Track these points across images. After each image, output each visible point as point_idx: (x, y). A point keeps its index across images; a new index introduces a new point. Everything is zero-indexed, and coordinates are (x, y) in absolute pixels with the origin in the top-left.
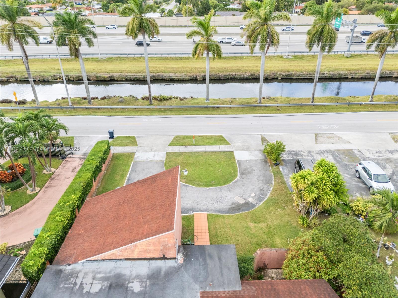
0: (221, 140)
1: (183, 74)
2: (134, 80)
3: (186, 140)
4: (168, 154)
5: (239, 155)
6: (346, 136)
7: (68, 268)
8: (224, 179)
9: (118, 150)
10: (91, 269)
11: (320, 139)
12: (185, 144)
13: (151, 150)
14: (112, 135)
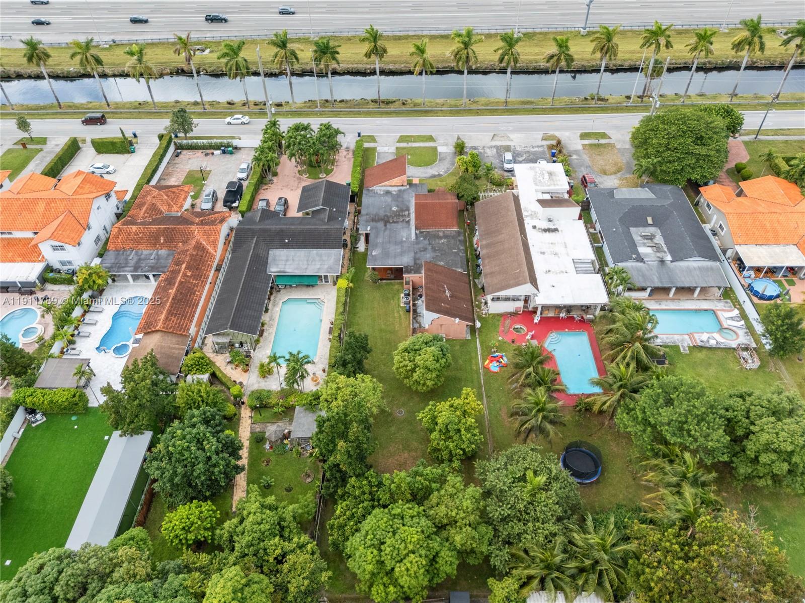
0: (431, 139)
1: (403, 65)
2: (355, 72)
3: (407, 139)
4: (397, 148)
5: (440, 149)
6: (513, 136)
7: (371, 189)
8: (429, 163)
9: (366, 145)
10: (379, 189)
11: (495, 138)
12: (407, 142)
13: (386, 145)
14: (359, 135)
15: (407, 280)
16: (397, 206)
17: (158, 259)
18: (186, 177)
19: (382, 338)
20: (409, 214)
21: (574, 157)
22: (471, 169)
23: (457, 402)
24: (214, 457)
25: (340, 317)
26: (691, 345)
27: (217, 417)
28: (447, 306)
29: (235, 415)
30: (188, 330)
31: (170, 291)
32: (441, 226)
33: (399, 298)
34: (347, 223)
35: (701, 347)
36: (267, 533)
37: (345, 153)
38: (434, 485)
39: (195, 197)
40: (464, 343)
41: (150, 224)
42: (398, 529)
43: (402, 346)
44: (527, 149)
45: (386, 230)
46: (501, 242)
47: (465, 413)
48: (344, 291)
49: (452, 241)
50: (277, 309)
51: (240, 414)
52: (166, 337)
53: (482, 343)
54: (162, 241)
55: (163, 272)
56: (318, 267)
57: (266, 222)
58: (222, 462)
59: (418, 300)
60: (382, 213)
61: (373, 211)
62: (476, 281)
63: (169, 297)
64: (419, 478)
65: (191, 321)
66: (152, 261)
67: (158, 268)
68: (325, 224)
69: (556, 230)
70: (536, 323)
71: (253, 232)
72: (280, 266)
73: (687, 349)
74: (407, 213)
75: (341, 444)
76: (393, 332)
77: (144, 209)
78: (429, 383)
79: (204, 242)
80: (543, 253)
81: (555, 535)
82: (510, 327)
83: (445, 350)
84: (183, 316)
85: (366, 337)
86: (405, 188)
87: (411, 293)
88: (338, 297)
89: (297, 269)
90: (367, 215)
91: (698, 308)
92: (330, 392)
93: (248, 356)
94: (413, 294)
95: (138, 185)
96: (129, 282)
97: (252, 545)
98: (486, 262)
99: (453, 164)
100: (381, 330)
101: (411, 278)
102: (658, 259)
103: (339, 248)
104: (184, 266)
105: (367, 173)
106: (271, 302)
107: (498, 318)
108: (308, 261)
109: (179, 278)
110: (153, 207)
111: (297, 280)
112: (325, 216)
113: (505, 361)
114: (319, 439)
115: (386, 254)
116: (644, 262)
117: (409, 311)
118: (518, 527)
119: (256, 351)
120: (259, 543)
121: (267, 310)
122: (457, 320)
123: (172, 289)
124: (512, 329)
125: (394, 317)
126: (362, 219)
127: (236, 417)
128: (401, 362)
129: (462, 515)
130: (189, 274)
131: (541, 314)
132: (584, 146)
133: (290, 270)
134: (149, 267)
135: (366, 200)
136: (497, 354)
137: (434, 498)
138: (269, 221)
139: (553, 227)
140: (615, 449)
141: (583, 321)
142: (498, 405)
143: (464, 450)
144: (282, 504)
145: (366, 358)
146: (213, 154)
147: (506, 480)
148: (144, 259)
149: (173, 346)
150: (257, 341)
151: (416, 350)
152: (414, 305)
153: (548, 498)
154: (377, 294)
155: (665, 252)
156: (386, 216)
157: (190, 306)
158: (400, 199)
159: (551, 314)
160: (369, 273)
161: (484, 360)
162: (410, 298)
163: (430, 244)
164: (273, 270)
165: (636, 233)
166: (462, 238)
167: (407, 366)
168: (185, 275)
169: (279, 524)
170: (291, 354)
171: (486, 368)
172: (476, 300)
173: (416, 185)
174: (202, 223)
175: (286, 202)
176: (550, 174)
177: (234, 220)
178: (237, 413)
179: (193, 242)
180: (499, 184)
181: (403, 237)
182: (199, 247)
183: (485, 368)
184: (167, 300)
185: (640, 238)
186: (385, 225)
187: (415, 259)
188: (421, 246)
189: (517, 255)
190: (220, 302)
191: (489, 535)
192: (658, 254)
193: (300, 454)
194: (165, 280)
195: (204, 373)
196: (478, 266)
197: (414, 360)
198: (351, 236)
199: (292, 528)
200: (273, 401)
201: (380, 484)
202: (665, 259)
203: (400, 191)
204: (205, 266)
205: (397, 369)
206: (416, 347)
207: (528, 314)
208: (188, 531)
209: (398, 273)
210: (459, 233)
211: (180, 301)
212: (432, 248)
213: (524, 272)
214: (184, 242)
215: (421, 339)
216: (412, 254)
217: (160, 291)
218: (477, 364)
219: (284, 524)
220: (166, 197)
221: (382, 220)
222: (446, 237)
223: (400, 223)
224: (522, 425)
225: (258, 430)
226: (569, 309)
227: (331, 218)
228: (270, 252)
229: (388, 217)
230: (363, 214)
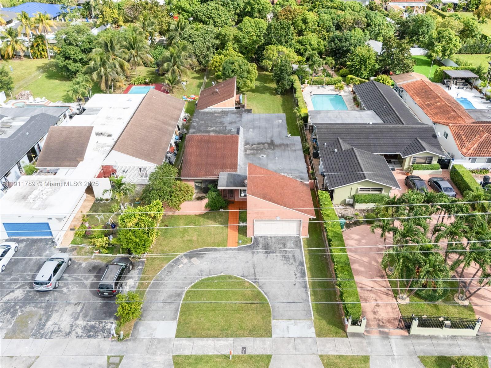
16: (260, 159)
20: (246, 151)
45: (272, 138)
60: (278, 151)
61: (289, 154)
74: (248, 152)
90: (295, 151)
115: (269, 121)
156: (273, 149)
181: (253, 132)
186: (272, 141)
221: (277, 146)
223: (256, 143)
229: (271, 149)
230: (298, 150)
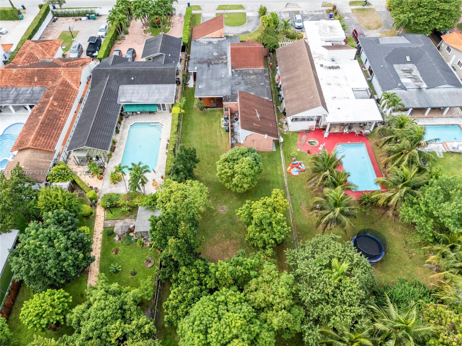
0: (241, 7)
3: (224, 7)
4: (217, 14)
5: (248, 14)
6: (301, 4)
7: (197, 40)
8: (240, 24)
9: (194, 12)
10: (203, 40)
11: (288, 6)
12: (224, 9)
13: (209, 12)
14: (189, 4)
15: (226, 107)
16: (217, 52)
17: (33, 94)
18: (60, 36)
19: (207, 152)
20: (226, 58)
21: (346, 18)
22: (272, 25)
23: (269, 200)
24: (63, 253)
25: (174, 136)
26: (445, 151)
27: (69, 218)
28: (258, 125)
29: (91, 213)
30: (54, 147)
31: (40, 117)
32: (251, 66)
33: (220, 122)
34: (180, 66)
35: (453, 152)
36: (109, 318)
37: (178, 18)
38: (252, 273)
39: (66, 50)
40: (271, 154)
41: (27, 67)
42: (223, 314)
43: (223, 157)
44: (311, 13)
45: (209, 69)
46: (297, 76)
47: (274, 209)
48: (178, 116)
49: (260, 77)
50: (126, 131)
51: (95, 213)
52: (35, 153)
53: (285, 154)
54: (36, 80)
55: (36, 103)
56: (157, 97)
57: (117, 65)
58: (70, 257)
59: (235, 122)
60: (206, 58)
61: (199, 56)
62: (279, 107)
63: (39, 122)
64: (239, 268)
65: (57, 141)
66: (28, 96)
67: (31, 100)
68: (162, 66)
69: (338, 67)
70: (326, 138)
71: (107, 72)
72: (127, 98)
73: (442, 154)
75: (171, 241)
76: (216, 147)
77: (24, 57)
78: (246, 186)
79: (69, 81)
80: (330, 84)
81: (359, 316)
82: (306, 141)
83: (258, 159)
84: (50, 136)
85: (194, 151)
86: (223, 39)
87: (229, 118)
88: (173, 120)
89: (141, 99)
90: (194, 59)
91: (447, 123)
92: (164, 195)
93: (103, 168)
94: (231, 118)
95: (21, 40)
96: (12, 112)
97: (96, 329)
98: (287, 92)
99: (258, 24)
100: (207, 146)
101: (229, 106)
102: (417, 87)
103: (173, 83)
104: (51, 98)
105: (194, 30)
106: (122, 126)
107: (296, 134)
108: (149, 93)
109: (47, 107)
110: (31, 56)
111: (141, 109)
112: (162, 60)
113: (303, 167)
114: (153, 235)
115: (209, 88)
116: (406, 90)
117: (228, 131)
118: (327, 309)
119: (109, 163)
120: (102, 327)
121: (117, 132)
122: (266, 136)
123: (41, 115)
124: (307, 143)
125: (217, 136)
126: (191, 62)
127: (92, 215)
128: (222, 170)
129: (278, 300)
130: (56, 104)
131: (329, 131)
132: (353, 10)
133: (135, 100)
134: (25, 99)
135: (193, 48)
136: (297, 162)
137: (253, 284)
138: (120, 65)
139: (336, 65)
140: (393, 234)
141: (361, 135)
142: (299, 201)
143: (275, 240)
144: (125, 289)
145: (195, 167)
146: (81, 19)
147: (315, 268)
148: (22, 94)
149: (41, 160)
150: (110, 156)
151: (234, 160)
152: (232, 126)
153: (352, 283)
154: (203, 119)
155: (421, 82)
156: (208, 59)
157: (55, 129)
158: (220, 47)
159: (337, 130)
160: (196, 102)
161: (287, 166)
162: (229, 121)
163: (243, 79)
164: (122, 100)
165: (398, 68)
166: (267, 74)
167: (227, 173)
168: (52, 105)
169: (121, 308)
170: (133, 164)
171: (289, 173)
172: (279, 122)
173: (231, 37)
174: (67, 66)
175: (134, 52)
176: (331, 28)
177: (93, 64)
178: (93, 211)
179: (60, 80)
180: (292, 37)
181: (222, 74)
182: (64, 84)
183: (287, 172)
184: (37, 124)
185: (401, 72)
186: (209, 66)
187: (232, 91)
188: (236, 81)
189: (310, 86)
190: (80, 125)
191: (301, 315)
192: (416, 83)
193: (143, 244)
194: (37, 109)
195: (66, 181)
196: (280, 96)
197: (233, 168)
198: (183, 75)
199: (132, 310)
200: (121, 202)
201: (207, 272)
202: (422, 87)
203: (219, 41)
204: (69, 98)
205: (220, 175)
206: (235, 158)
207: (319, 131)
208: (41, 317)
209: (218, 102)
210: (265, 71)
211: (47, 124)
212: (245, 82)
213: (317, 98)
214: (53, 81)
215: (239, 151)
216: (230, 87)
217: (33, 118)
218: (281, 170)
219: (126, 307)
220: (41, 48)
221: (206, 62)
222: (255, 74)
223: (220, 65)
224: (323, 218)
225: (110, 225)
226: (350, 126)
227: (167, 62)
228: (120, 87)
229: (210, 60)
230: (192, 59)
